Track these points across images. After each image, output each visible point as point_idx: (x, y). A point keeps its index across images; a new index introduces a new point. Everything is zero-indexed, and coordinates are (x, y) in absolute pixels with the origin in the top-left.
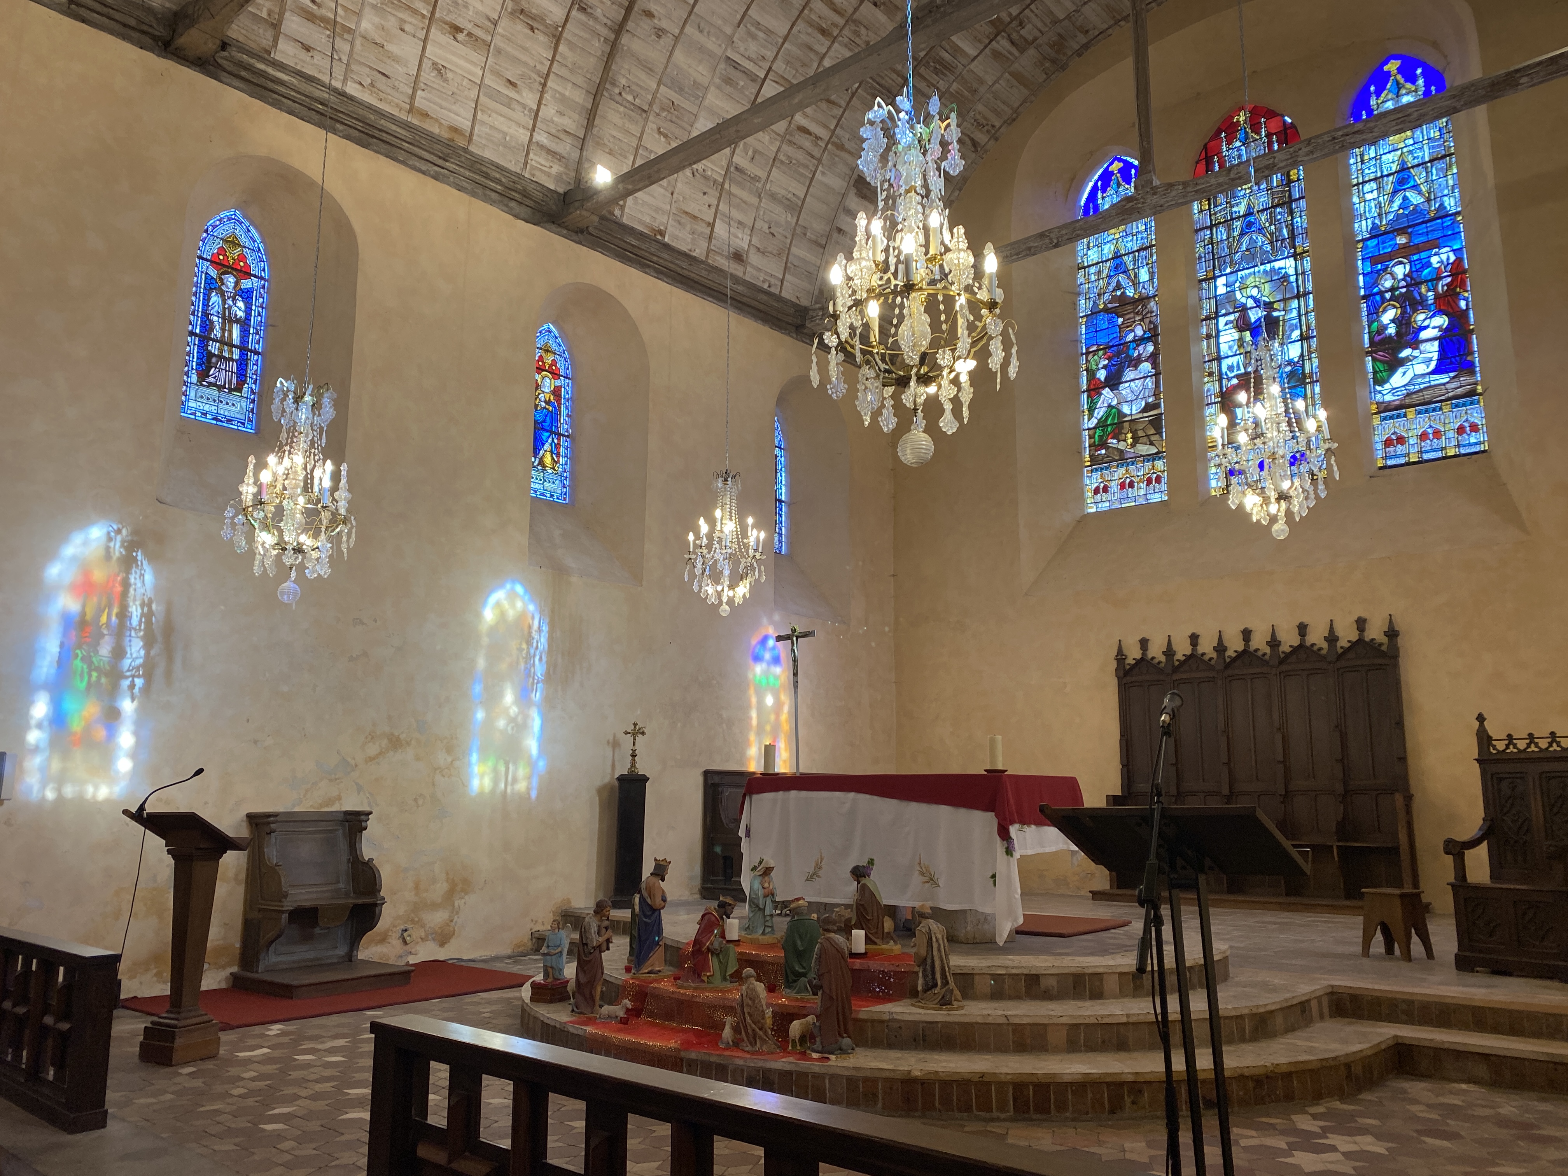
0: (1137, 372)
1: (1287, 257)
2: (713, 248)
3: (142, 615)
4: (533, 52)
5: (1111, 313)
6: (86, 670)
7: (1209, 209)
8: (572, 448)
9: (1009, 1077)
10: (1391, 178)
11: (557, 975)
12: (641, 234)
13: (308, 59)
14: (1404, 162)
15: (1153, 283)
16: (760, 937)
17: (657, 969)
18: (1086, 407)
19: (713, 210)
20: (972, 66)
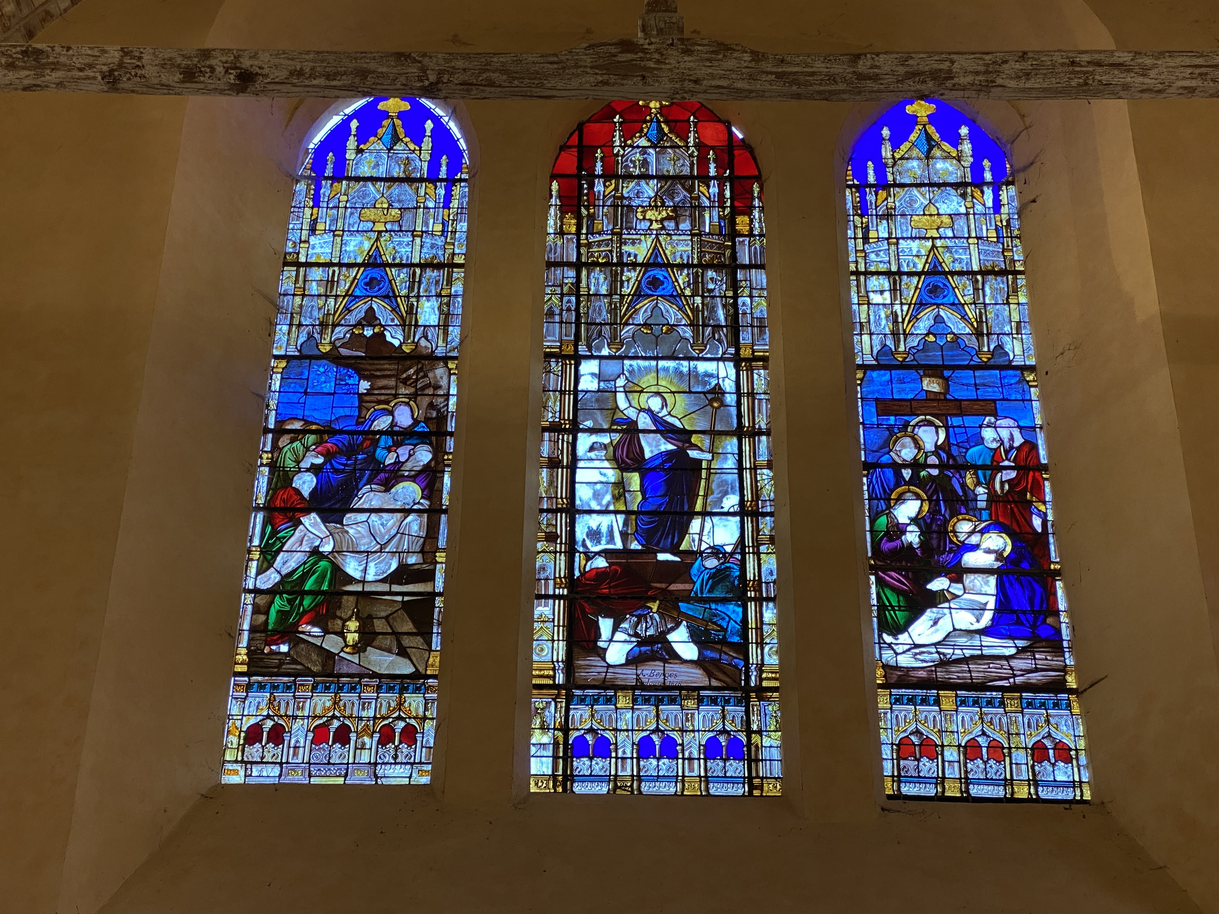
0: (386, 496)
1: (722, 359)
5: (347, 366)
7: (578, 233)
10: (915, 280)
14: (937, 263)
15: (446, 334)
18: (256, 542)
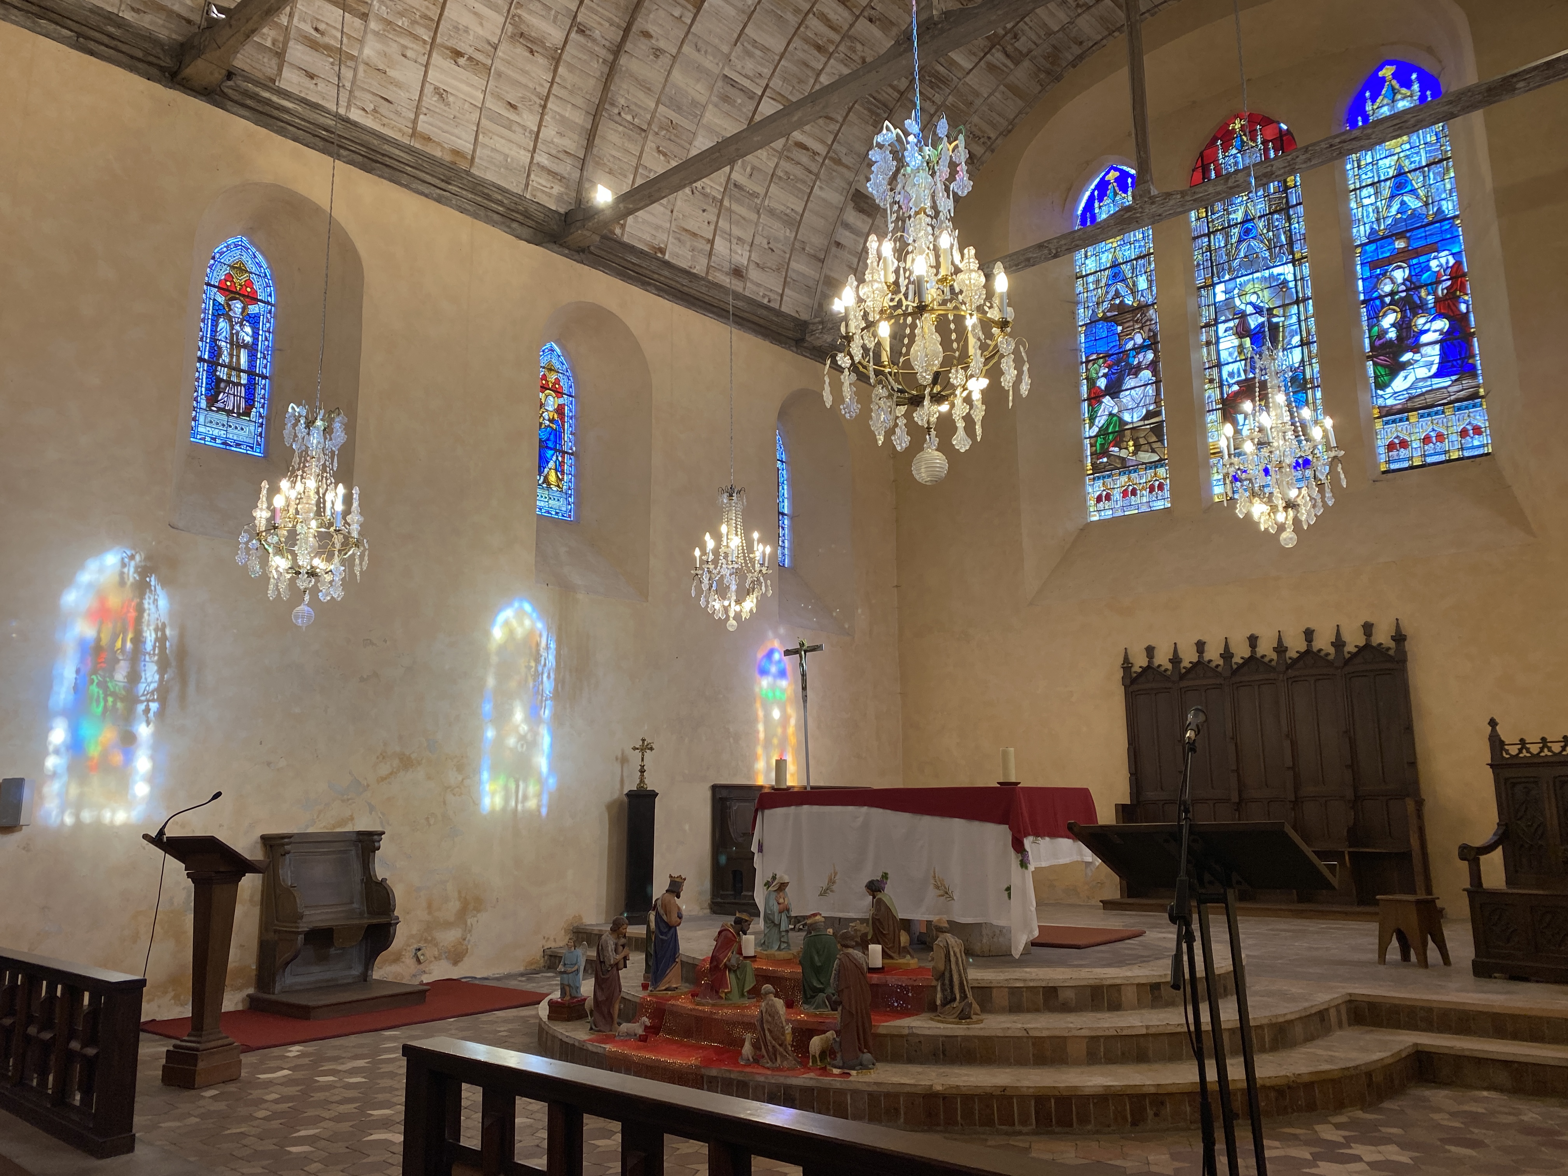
0: (1137, 379)
1: (1286, 263)
2: (713, 264)
3: (157, 639)
4: (533, 75)
5: (1111, 321)
6: (102, 696)
7: (1207, 216)
8: (577, 466)
9: (1031, 1090)
10: (1388, 183)
11: (574, 993)
12: (642, 252)
13: (312, 86)
14: (1400, 167)
15: (1152, 291)
16: (777, 953)
17: (675, 986)
18: (1086, 415)
19: (712, 227)
20: (967, 79)
